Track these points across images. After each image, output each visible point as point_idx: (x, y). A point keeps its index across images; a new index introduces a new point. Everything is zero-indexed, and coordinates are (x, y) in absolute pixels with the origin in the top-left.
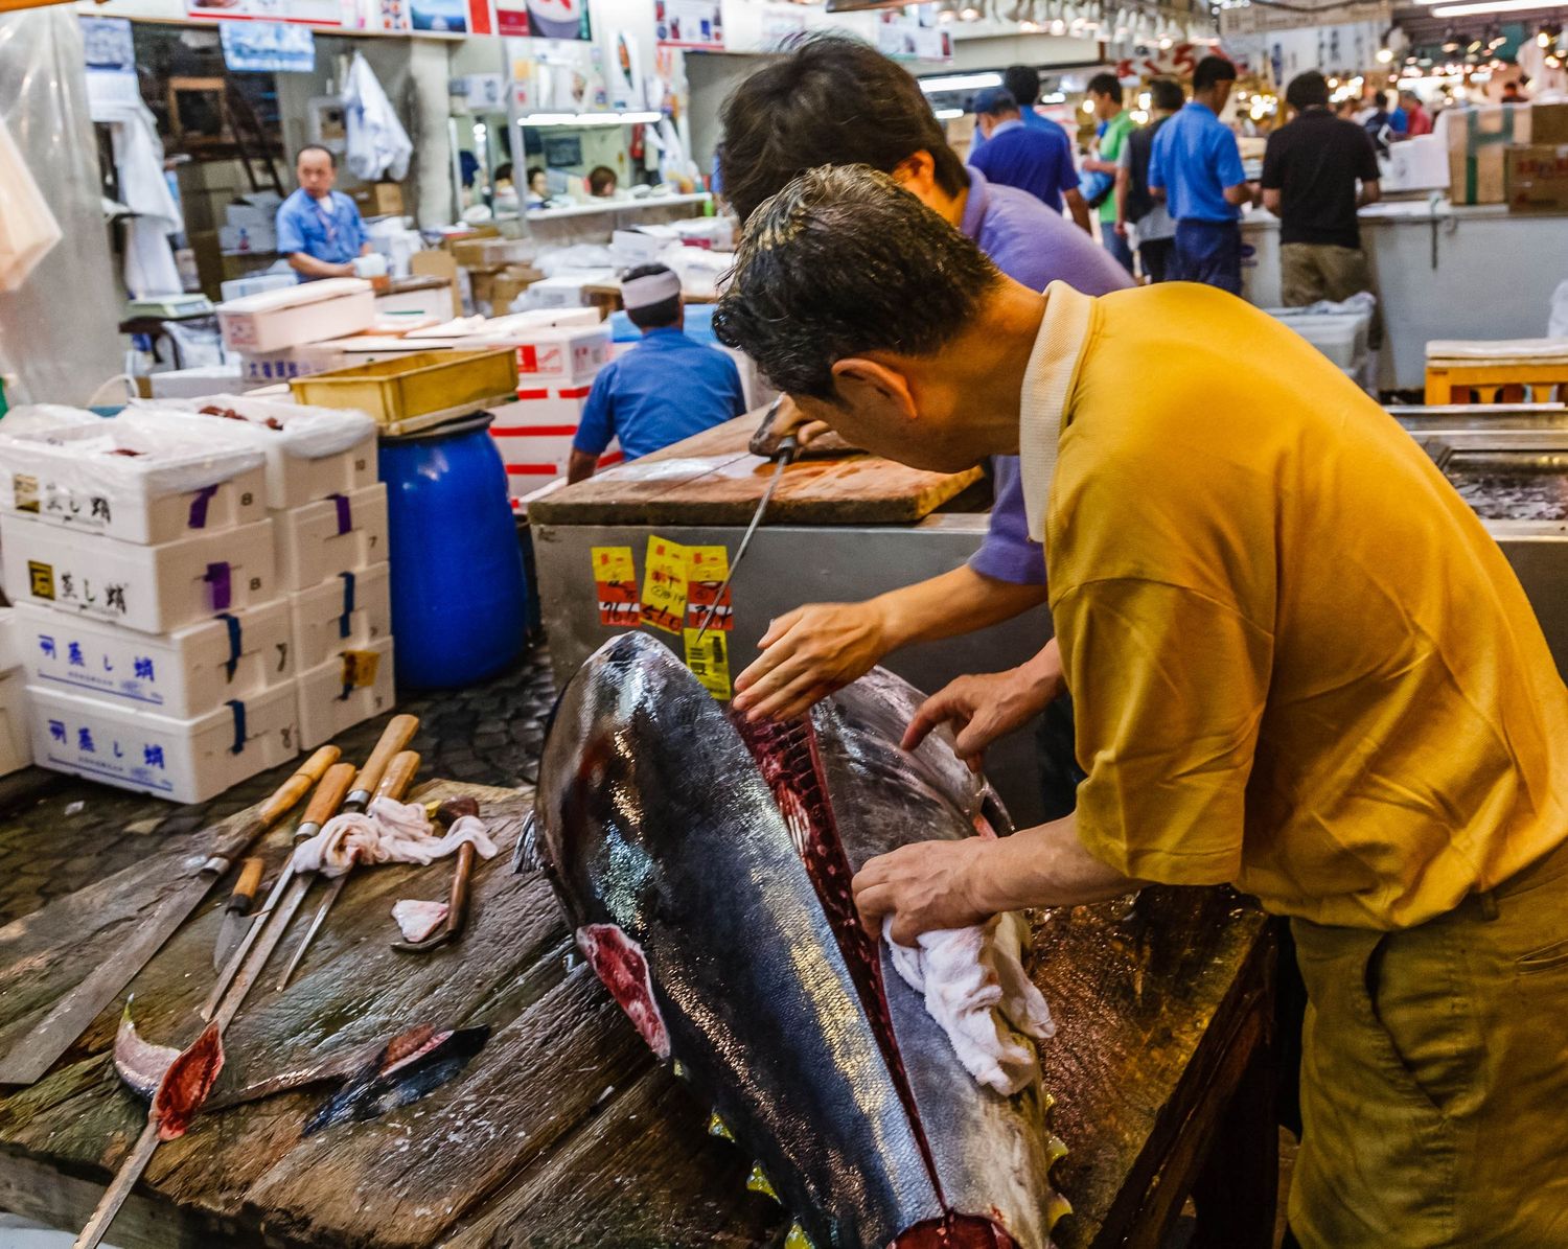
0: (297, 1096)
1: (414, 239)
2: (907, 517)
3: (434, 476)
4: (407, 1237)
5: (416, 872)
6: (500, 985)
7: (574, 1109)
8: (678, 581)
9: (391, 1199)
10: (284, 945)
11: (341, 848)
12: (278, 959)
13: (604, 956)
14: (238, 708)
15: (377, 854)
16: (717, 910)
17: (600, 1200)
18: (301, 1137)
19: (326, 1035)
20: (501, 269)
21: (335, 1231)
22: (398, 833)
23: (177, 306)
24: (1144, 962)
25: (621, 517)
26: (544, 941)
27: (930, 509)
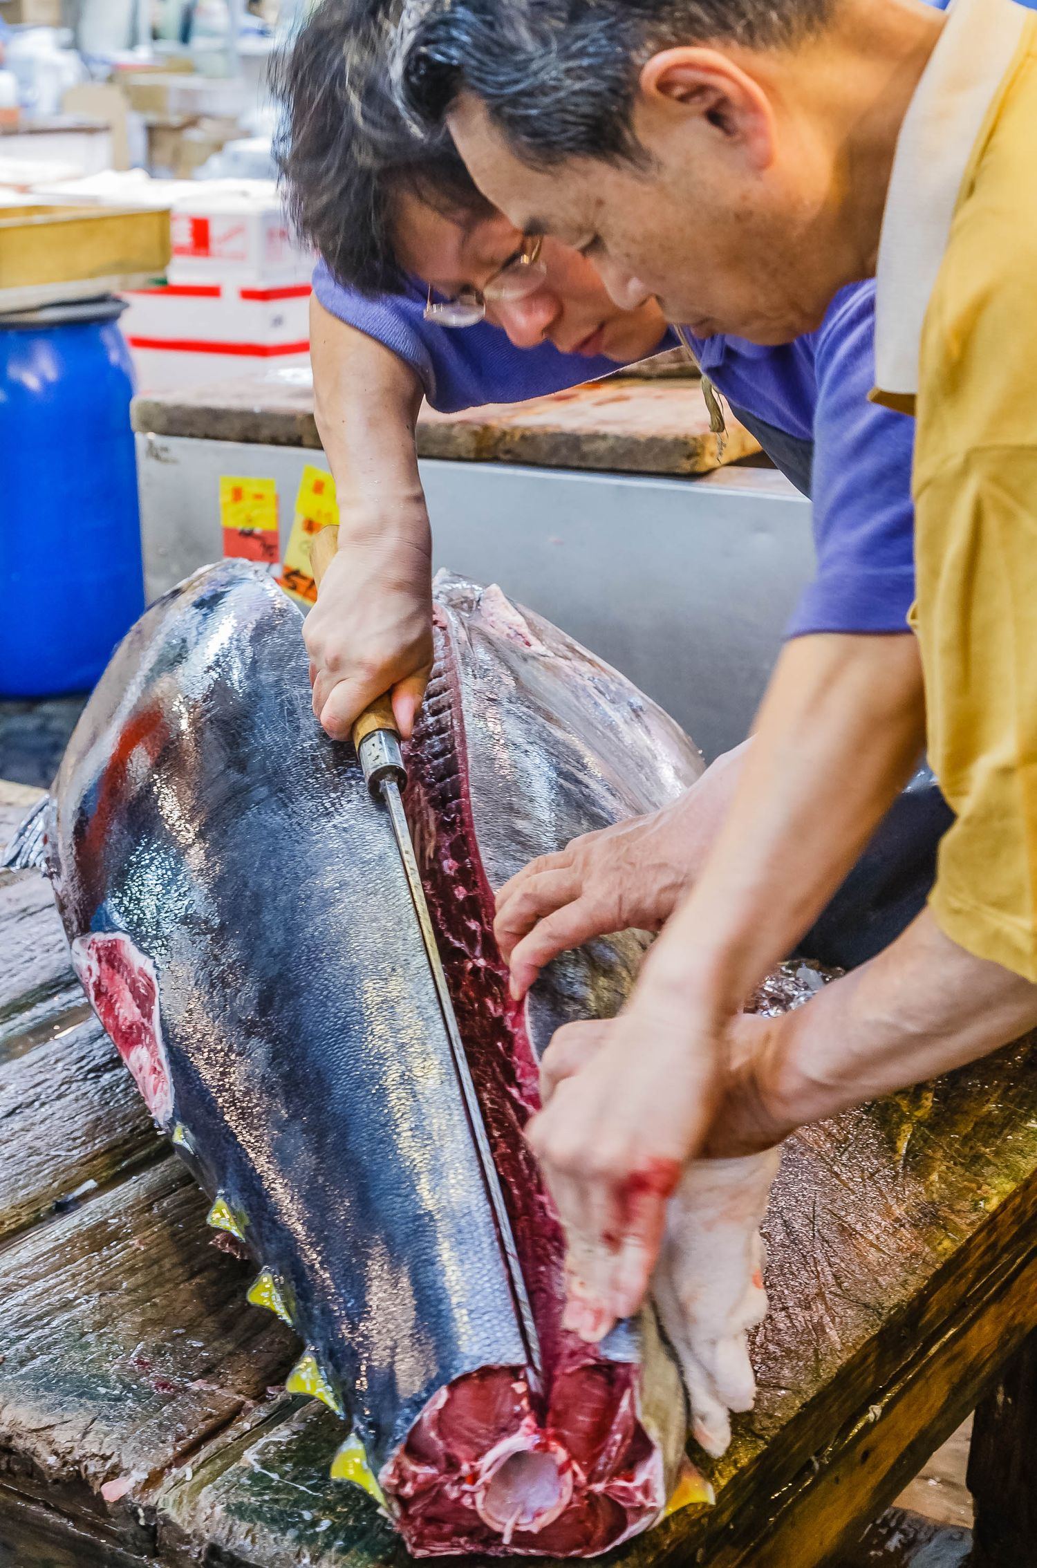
1: (69, 63)
2: (686, 466)
3: (32, 382)
7: (35, 1200)
13: (105, 982)
16: (267, 917)
17: (39, 1318)
20: (193, 122)
24: (919, 1114)
26: (43, 986)
27: (724, 460)
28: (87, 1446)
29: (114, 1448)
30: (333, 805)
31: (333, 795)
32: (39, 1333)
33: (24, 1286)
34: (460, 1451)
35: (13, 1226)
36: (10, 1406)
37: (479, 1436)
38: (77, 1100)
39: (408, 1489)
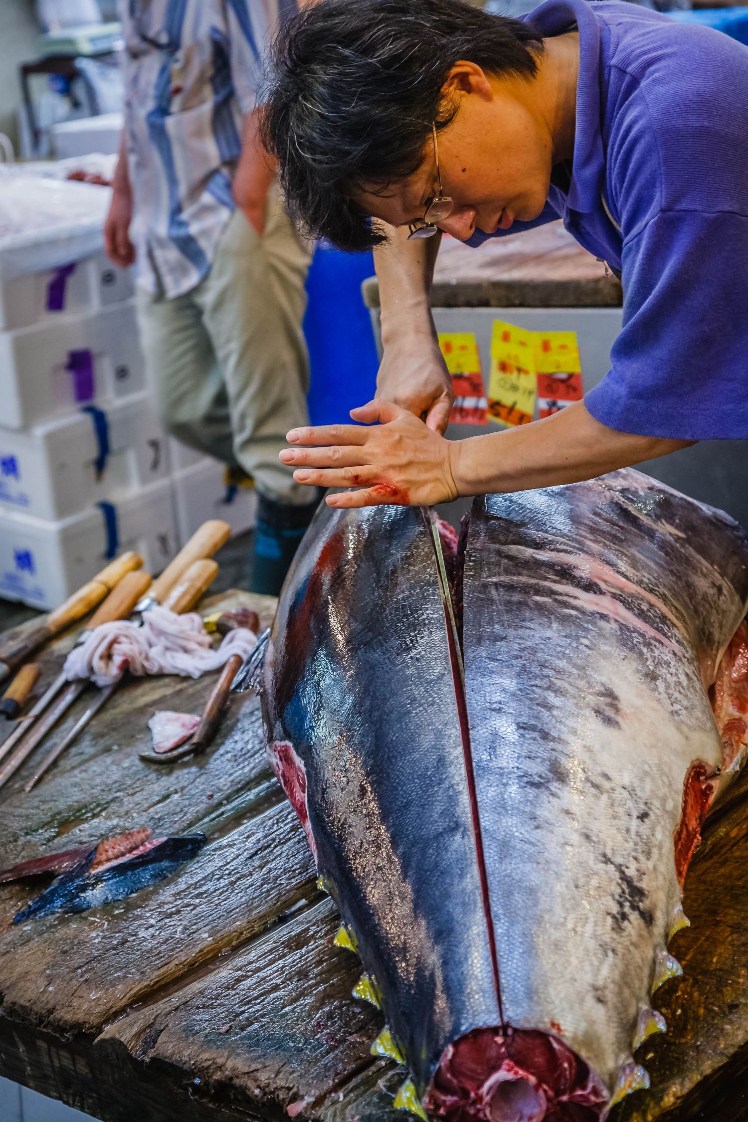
0: (17, 888)
4: (80, 1016)
5: (185, 685)
6: (229, 798)
7: (264, 916)
8: (526, 372)
9: (74, 982)
10: (42, 750)
11: (108, 656)
12: (32, 763)
14: (109, 512)
15: (146, 664)
17: (258, 997)
18: (12, 924)
19: (58, 834)
21: (22, 1007)
22: (169, 644)
23: (92, 40)
25: (462, 299)
28: (278, 1081)
29: (295, 1082)
30: (412, 641)
31: (413, 634)
32: (257, 1008)
33: (251, 976)
34: (468, 1085)
35: (249, 935)
36: (232, 1058)
37: (478, 1074)
38: (299, 842)
39: (442, 1111)
